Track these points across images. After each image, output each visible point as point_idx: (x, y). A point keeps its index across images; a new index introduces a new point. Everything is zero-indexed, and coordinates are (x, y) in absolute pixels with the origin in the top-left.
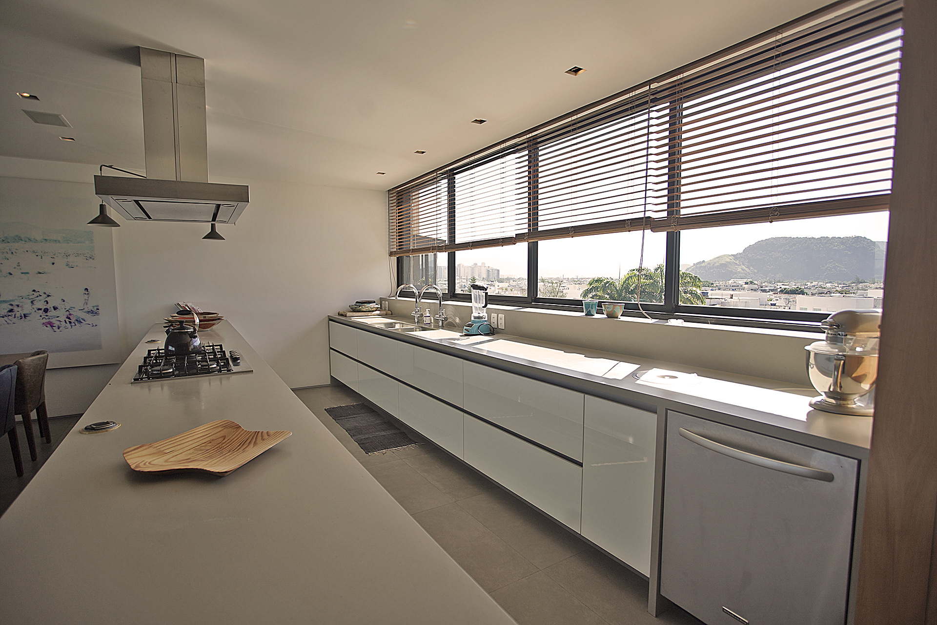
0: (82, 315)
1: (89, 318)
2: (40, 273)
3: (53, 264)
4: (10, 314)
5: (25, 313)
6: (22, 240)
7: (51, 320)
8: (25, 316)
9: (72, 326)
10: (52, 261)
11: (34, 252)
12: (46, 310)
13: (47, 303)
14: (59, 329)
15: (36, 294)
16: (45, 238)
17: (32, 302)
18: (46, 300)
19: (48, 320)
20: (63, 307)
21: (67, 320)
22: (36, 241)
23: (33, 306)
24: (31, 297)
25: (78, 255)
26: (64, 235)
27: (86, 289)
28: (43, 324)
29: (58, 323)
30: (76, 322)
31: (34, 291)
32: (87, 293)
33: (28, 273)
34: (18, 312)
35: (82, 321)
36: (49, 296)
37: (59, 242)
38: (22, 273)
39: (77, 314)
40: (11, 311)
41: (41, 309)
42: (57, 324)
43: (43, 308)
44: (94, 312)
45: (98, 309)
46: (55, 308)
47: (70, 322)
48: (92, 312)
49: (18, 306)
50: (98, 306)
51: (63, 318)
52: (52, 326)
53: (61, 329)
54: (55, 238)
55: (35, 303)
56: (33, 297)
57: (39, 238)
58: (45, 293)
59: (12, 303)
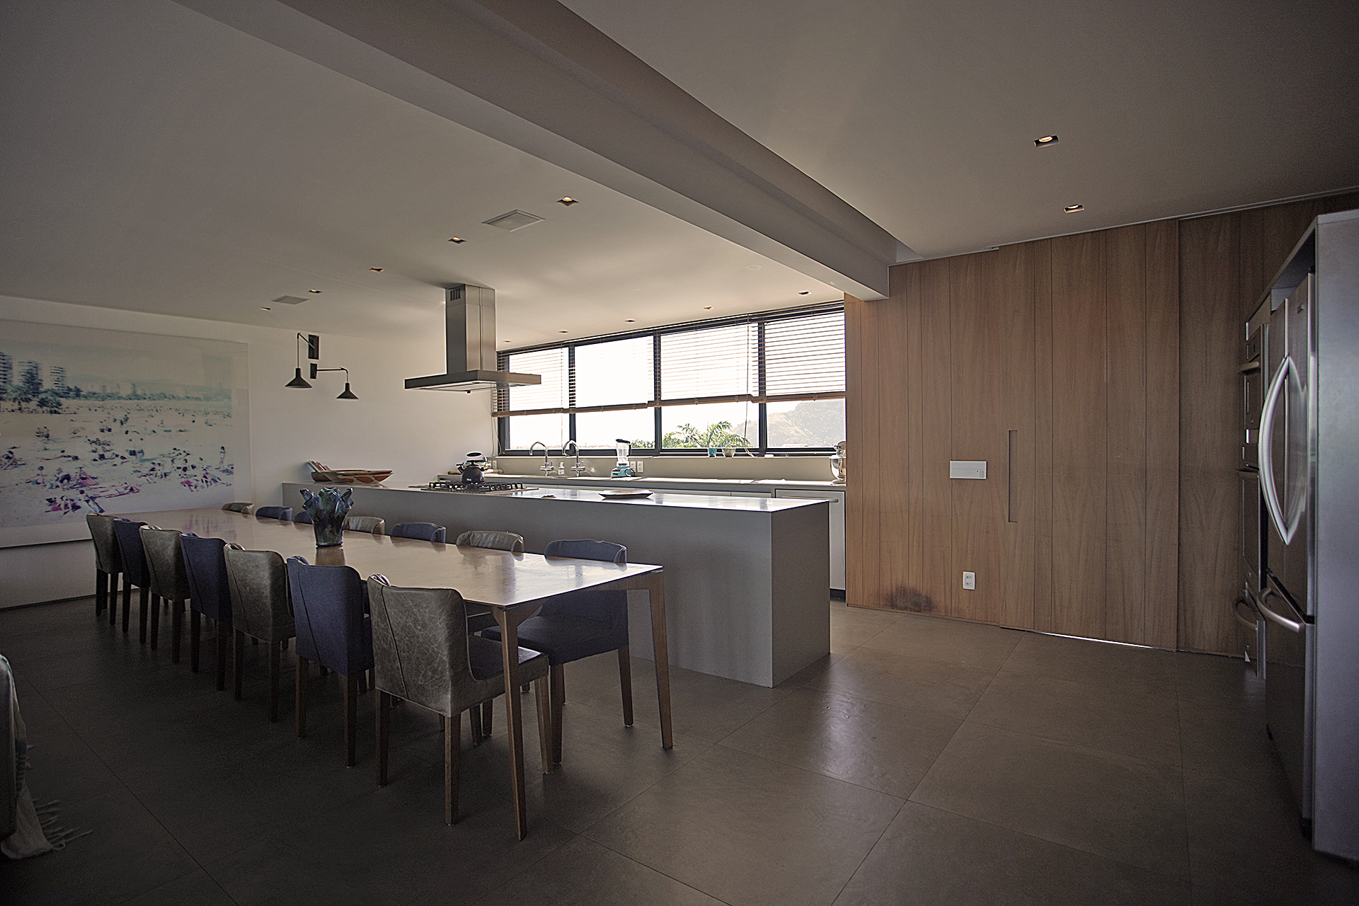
0: (217, 474)
1: (225, 478)
2: (181, 431)
3: (194, 421)
4: (152, 472)
5: (165, 471)
6: (166, 397)
7: (189, 479)
8: (165, 475)
9: (208, 485)
10: (193, 418)
11: (177, 410)
12: (185, 469)
13: (186, 462)
14: (196, 488)
15: (177, 452)
16: (187, 396)
17: (172, 461)
18: (186, 458)
19: (186, 480)
20: (201, 466)
21: (204, 479)
22: (179, 399)
23: (174, 465)
24: (171, 455)
25: (217, 413)
26: (205, 393)
27: (223, 448)
28: (182, 483)
29: (196, 482)
30: (212, 482)
31: (175, 449)
32: (223, 451)
33: (170, 431)
34: (159, 472)
35: (218, 480)
36: (188, 454)
37: (200, 399)
38: (165, 431)
39: (213, 473)
40: (153, 469)
41: (179, 468)
42: (194, 483)
43: (182, 467)
44: (228, 472)
46: (193, 467)
47: (207, 482)
48: (226, 471)
49: (159, 464)
50: (232, 465)
51: (200, 477)
52: (190, 486)
53: (198, 488)
54: (196, 396)
55: (175, 461)
56: (174, 455)
57: (182, 395)
58: (185, 452)
59: (154, 462)
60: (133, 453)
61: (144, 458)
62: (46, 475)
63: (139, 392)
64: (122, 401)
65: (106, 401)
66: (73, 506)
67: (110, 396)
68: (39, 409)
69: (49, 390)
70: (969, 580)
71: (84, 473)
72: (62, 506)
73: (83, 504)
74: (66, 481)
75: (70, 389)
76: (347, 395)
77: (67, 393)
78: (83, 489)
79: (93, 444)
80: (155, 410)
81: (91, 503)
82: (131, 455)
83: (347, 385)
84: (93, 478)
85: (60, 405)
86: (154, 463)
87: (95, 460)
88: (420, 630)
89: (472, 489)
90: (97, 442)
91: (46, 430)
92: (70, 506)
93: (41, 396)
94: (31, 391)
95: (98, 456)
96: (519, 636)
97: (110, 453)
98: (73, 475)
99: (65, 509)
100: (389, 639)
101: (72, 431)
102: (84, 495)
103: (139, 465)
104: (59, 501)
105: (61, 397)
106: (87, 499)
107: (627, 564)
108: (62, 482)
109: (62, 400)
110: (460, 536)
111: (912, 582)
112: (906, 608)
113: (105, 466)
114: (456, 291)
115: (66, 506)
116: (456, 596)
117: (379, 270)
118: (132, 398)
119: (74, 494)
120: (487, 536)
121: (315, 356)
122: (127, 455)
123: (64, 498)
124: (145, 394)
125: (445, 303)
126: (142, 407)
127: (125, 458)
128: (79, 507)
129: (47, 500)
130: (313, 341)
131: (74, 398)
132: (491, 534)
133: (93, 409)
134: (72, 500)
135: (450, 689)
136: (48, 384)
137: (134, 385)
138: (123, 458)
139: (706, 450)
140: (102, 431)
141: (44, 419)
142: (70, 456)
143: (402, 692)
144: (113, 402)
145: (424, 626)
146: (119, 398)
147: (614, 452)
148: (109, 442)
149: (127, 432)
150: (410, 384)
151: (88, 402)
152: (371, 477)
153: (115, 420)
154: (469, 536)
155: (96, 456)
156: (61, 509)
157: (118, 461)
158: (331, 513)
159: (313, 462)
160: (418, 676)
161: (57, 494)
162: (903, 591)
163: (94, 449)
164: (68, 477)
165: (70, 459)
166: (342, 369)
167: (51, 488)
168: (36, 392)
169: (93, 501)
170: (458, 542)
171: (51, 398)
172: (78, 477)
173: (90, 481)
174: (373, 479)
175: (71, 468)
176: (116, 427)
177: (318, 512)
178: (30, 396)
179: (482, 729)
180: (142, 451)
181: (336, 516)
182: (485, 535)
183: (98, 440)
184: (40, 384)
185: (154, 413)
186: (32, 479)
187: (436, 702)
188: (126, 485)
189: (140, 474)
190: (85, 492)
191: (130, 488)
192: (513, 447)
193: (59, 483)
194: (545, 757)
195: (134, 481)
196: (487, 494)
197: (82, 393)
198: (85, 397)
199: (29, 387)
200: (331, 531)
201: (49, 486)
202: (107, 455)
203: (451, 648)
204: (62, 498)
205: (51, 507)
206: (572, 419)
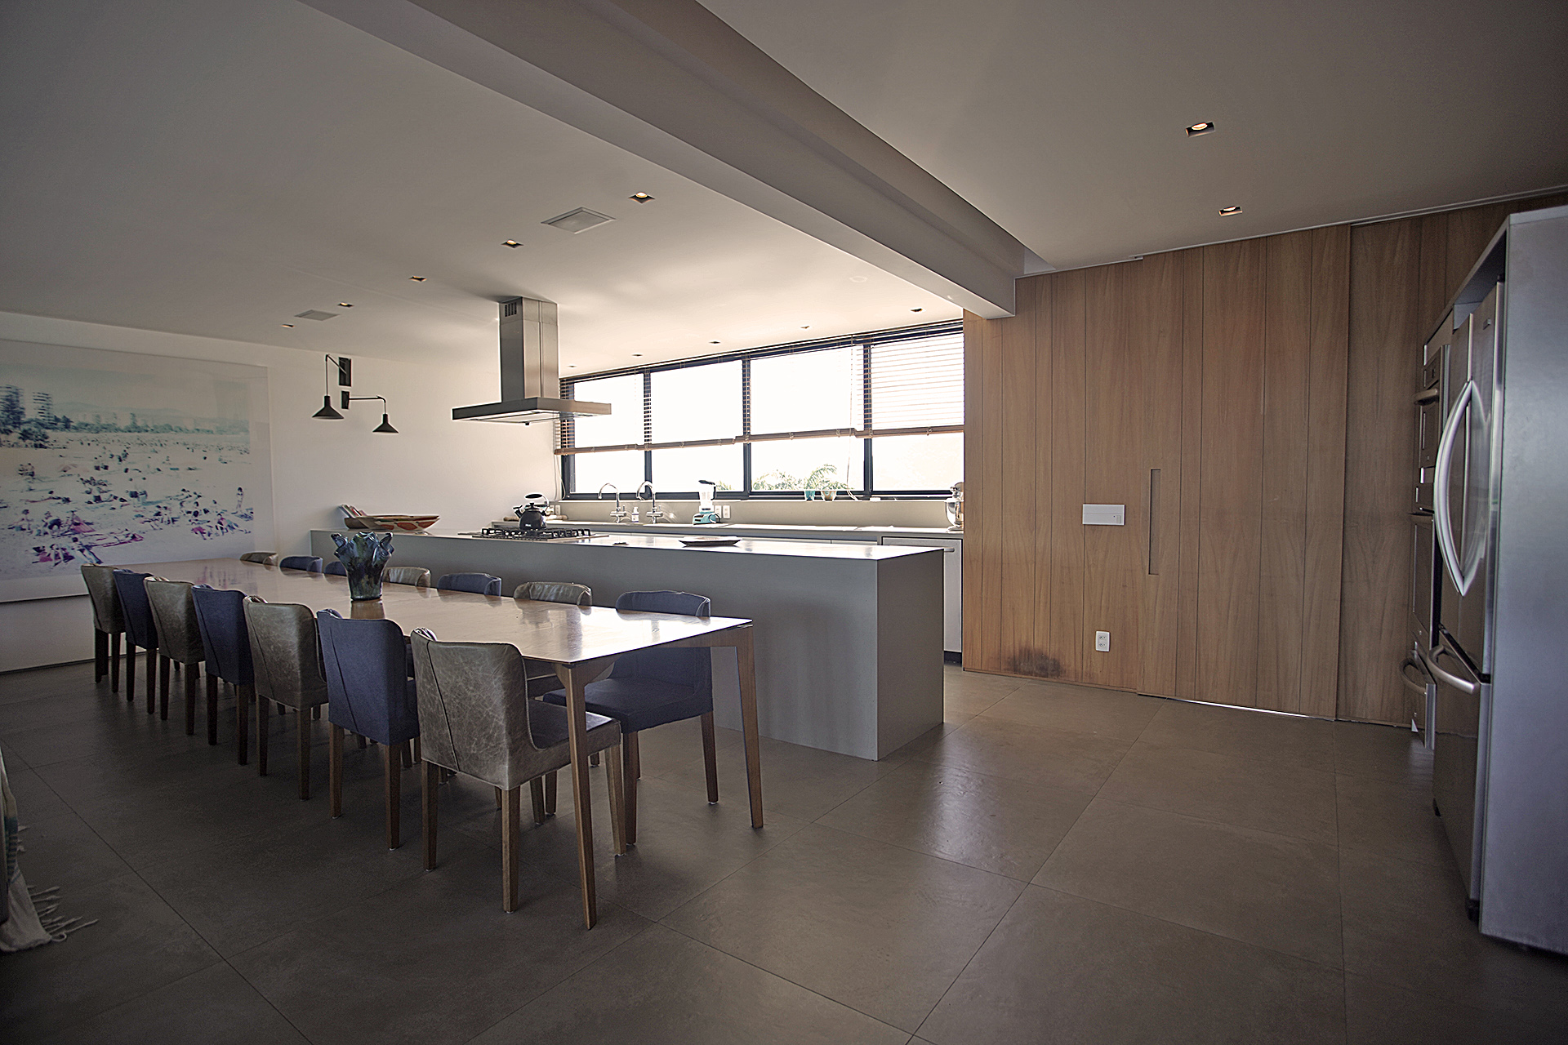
0: (234, 519)
1: (243, 524)
2: (190, 469)
3: (205, 458)
4: (157, 517)
5: (173, 516)
6: (172, 430)
7: (201, 526)
8: (173, 521)
9: (223, 533)
10: (205, 454)
11: (185, 444)
12: (196, 514)
13: (198, 505)
14: (208, 536)
15: (186, 494)
16: (198, 428)
17: (181, 504)
18: (197, 501)
19: (197, 526)
20: (215, 510)
21: (219, 525)
22: (187, 431)
23: (183, 509)
24: (179, 498)
25: (232, 448)
26: (218, 425)
27: (240, 489)
28: (193, 530)
29: (209, 529)
30: (228, 528)
31: (184, 490)
32: (240, 493)
33: (177, 469)
34: (166, 517)
35: (235, 527)
36: (199, 496)
37: (212, 432)
38: (172, 469)
39: (230, 518)
40: (158, 514)
41: (189, 512)
42: (207, 530)
43: (193, 511)
44: (247, 517)
45: (252, 513)
46: (206, 511)
47: (222, 528)
48: (245, 516)
49: (166, 508)
50: (252, 509)
51: (214, 523)
52: (202, 533)
53: (211, 536)
54: (208, 428)
55: (184, 504)
56: (182, 497)
57: (191, 428)
58: (195, 493)
59: (159, 505)
60: (134, 495)
61: (147, 500)
62: (32, 520)
63: (139, 424)
64: (120, 433)
65: (101, 434)
66: (64, 557)
67: (106, 428)
68: (21, 442)
69: (32, 420)
70: (1102, 641)
71: (77, 518)
72: (52, 556)
73: (77, 554)
74: (56, 527)
75: (57, 420)
76: (385, 428)
77: (54, 424)
78: (76, 536)
79: (87, 484)
80: (159, 444)
81: (86, 552)
82: (132, 497)
83: (385, 416)
84: (88, 524)
85: (46, 438)
86: (159, 507)
87: (90, 503)
88: (473, 691)
89: (531, 535)
90: (91, 481)
91: (30, 467)
92: (61, 556)
93: (23, 427)
94: (11, 422)
95: (93, 498)
96: (587, 700)
97: (108, 495)
98: (63, 519)
99: (56, 559)
100: (437, 702)
101: (62, 468)
102: (78, 543)
103: (141, 508)
104: (48, 550)
105: (47, 428)
106: (81, 548)
107: (711, 618)
108: (51, 528)
109: (49, 432)
110: (519, 588)
111: (1038, 643)
112: (1030, 673)
113: (101, 510)
114: (512, 306)
115: (57, 556)
116: (514, 652)
117: (421, 279)
118: (132, 430)
119: (66, 542)
120: (549, 588)
121: (347, 382)
122: (127, 497)
123: (54, 547)
124: (147, 426)
125: (498, 319)
126: (144, 441)
127: (125, 501)
128: (72, 558)
129: (34, 549)
130: (345, 364)
131: (62, 430)
132: (553, 585)
133: (85, 443)
134: (64, 549)
135: (508, 758)
136: (31, 412)
137: (134, 415)
138: (122, 500)
139: (803, 493)
140: (97, 468)
141: (28, 455)
142: (59, 498)
143: (451, 762)
144: (109, 434)
145: (477, 686)
146: (117, 430)
147: (696, 496)
148: (106, 481)
149: (126, 471)
150: (458, 414)
151: (79, 435)
152: (414, 523)
153: (112, 456)
154: (529, 588)
155: (91, 498)
156: (51, 560)
157: (117, 504)
158: (367, 562)
159: (346, 506)
160: (470, 744)
161: (46, 542)
162: (1027, 653)
163: (89, 490)
164: (58, 523)
165: (60, 501)
166: (379, 398)
167: (39, 535)
168: (17, 423)
169: (88, 549)
170: (516, 595)
171: (36, 429)
172: (70, 523)
173: (84, 527)
174: (417, 525)
175: (61, 512)
176: (113, 465)
177: (353, 559)
178: (10, 427)
179: (545, 806)
180: (145, 493)
181: (373, 565)
182: (547, 586)
183: (92, 479)
184: (22, 413)
185: (158, 448)
186: (15, 525)
187: (491, 773)
188: (127, 532)
189: (143, 519)
190: (80, 540)
191: (131, 535)
192: (579, 490)
193: (47, 530)
194: (618, 836)
195: (137, 527)
196: (549, 541)
197: (72, 424)
198: (76, 428)
199: (8, 416)
200: (368, 583)
201: (35, 532)
202: (104, 497)
203: (508, 712)
204: (51, 547)
205: (39, 557)
206: (648, 457)
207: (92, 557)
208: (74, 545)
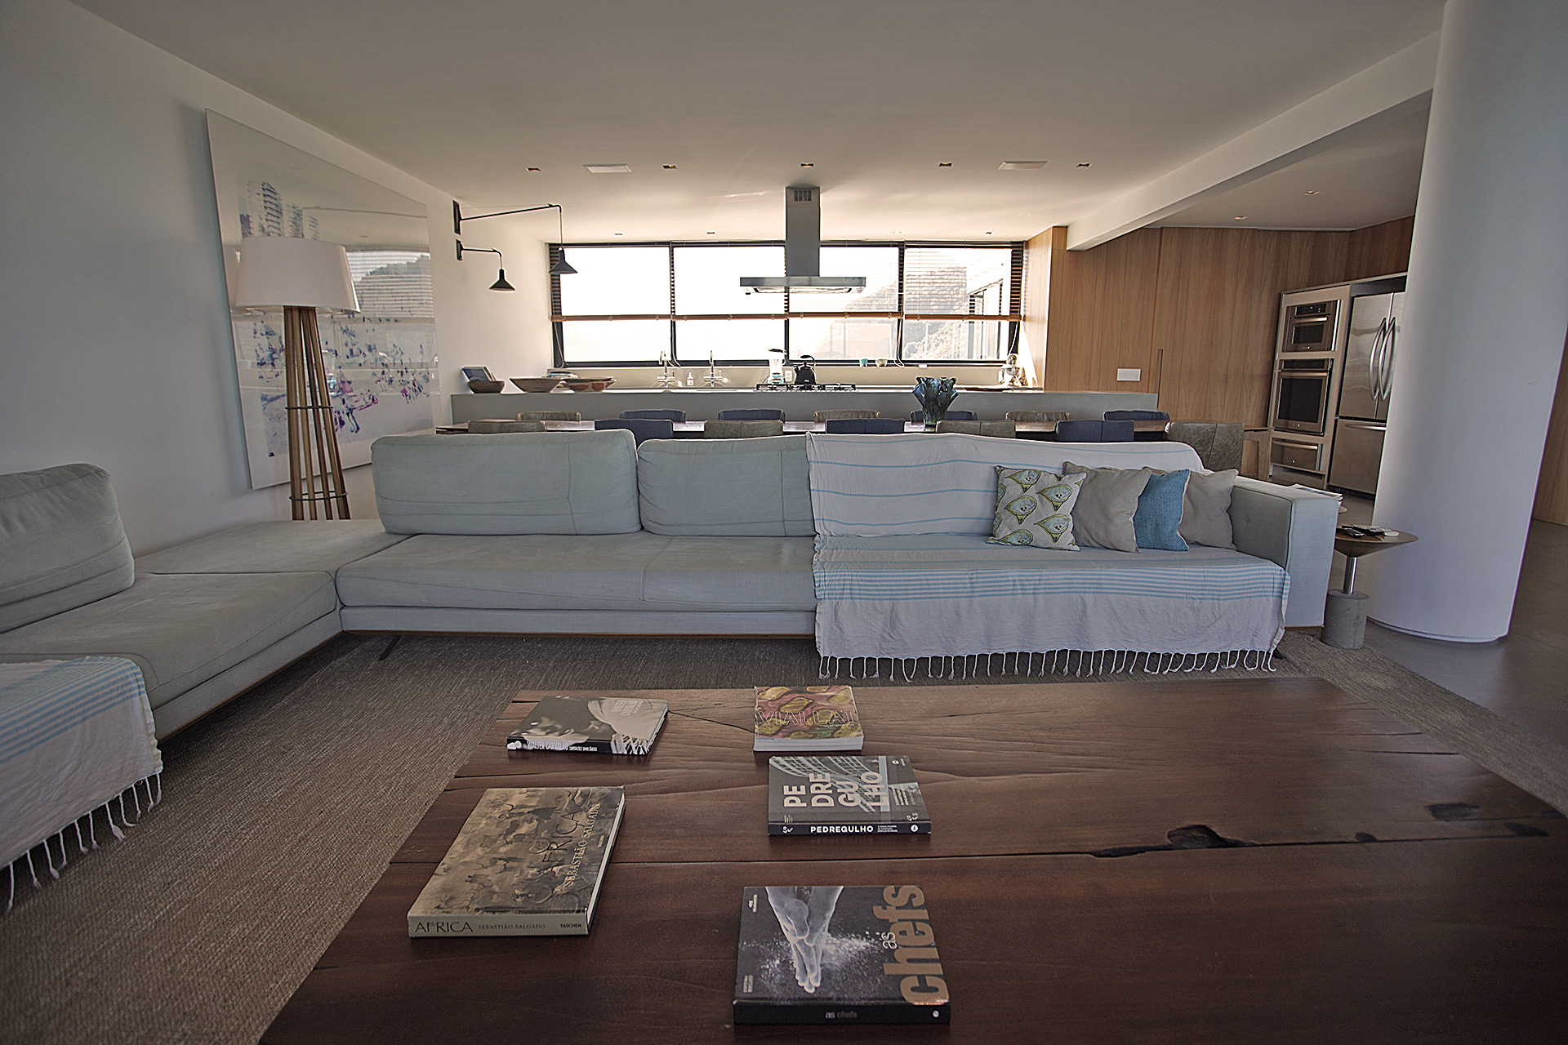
0: (421, 381)
2: (396, 321)
4: (383, 376)
5: (391, 376)
7: (406, 388)
8: (391, 380)
10: (402, 304)
13: (402, 363)
14: (410, 398)
15: (395, 350)
17: (394, 361)
19: (404, 388)
20: (411, 369)
23: (395, 367)
24: (392, 354)
27: (421, 347)
28: (401, 392)
29: (409, 391)
30: (418, 390)
31: (394, 345)
32: (422, 350)
33: (389, 320)
34: (387, 376)
35: (421, 389)
36: (402, 353)
38: (386, 320)
39: (418, 379)
40: (383, 372)
43: (400, 370)
46: (407, 371)
48: (425, 377)
49: (387, 366)
51: (411, 385)
56: (394, 354)
58: (400, 350)
59: (382, 361)
60: (370, 349)
61: (377, 356)
66: (340, 421)
71: (342, 376)
73: (347, 419)
76: (502, 285)
78: (344, 396)
79: (347, 334)
81: (352, 417)
83: (502, 272)
84: (349, 382)
86: (383, 364)
87: (348, 357)
90: (346, 331)
92: (338, 420)
95: (349, 351)
97: (356, 347)
98: (335, 378)
102: (345, 405)
103: (374, 365)
106: (349, 412)
113: (354, 365)
114: (804, 192)
115: (335, 421)
119: (340, 405)
121: (458, 230)
122: (366, 351)
127: (365, 355)
128: (345, 424)
130: (456, 209)
134: (339, 413)
139: (858, 361)
142: (331, 351)
147: (766, 363)
148: (354, 331)
149: (364, 320)
157: (362, 358)
163: (348, 341)
165: (331, 354)
166: (495, 251)
169: (352, 414)
172: (340, 381)
173: (347, 386)
175: (334, 369)
180: (375, 347)
183: (347, 327)
188: (369, 393)
189: (376, 378)
190: (346, 401)
191: (372, 397)
192: (567, 359)
195: (374, 388)
202: (354, 350)
206: (673, 325)
207: (353, 422)
208: (343, 407)
